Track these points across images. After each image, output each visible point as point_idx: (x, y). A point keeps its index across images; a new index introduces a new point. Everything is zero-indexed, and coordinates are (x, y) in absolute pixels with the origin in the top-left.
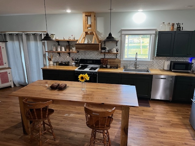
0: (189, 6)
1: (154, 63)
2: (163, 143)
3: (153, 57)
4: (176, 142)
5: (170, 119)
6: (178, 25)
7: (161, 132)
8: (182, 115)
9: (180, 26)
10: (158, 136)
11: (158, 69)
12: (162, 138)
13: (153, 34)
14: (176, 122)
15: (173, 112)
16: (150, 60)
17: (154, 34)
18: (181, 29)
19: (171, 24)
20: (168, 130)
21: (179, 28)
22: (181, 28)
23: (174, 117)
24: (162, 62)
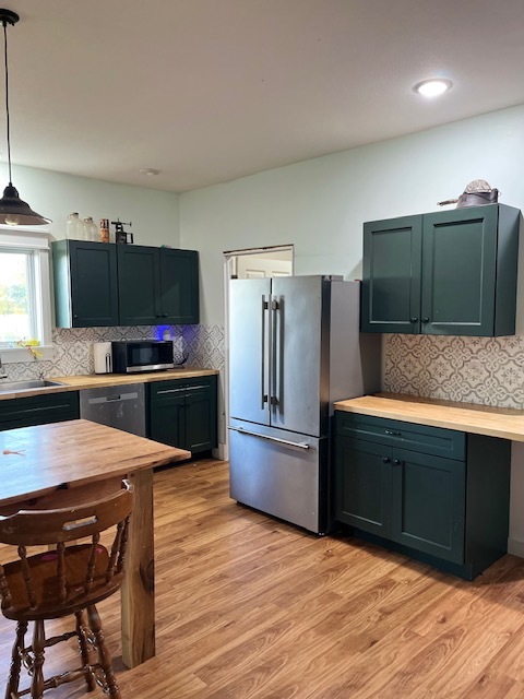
0: (151, 171)
1: (60, 355)
2: (226, 577)
3: (53, 331)
4: (249, 557)
5: (182, 514)
6: (117, 228)
7: (194, 554)
8: (198, 492)
9: (122, 229)
10: (196, 568)
11: (73, 374)
12: (212, 567)
13: (42, 250)
14: (203, 515)
15: (172, 496)
16: (45, 343)
17: (46, 250)
18: (129, 240)
19: (97, 221)
20: (205, 542)
21: (121, 234)
22: (129, 237)
23: (184, 506)
24: (84, 348)
